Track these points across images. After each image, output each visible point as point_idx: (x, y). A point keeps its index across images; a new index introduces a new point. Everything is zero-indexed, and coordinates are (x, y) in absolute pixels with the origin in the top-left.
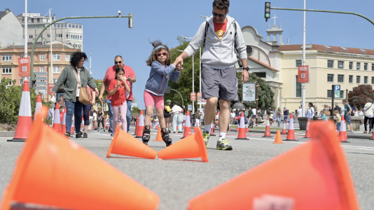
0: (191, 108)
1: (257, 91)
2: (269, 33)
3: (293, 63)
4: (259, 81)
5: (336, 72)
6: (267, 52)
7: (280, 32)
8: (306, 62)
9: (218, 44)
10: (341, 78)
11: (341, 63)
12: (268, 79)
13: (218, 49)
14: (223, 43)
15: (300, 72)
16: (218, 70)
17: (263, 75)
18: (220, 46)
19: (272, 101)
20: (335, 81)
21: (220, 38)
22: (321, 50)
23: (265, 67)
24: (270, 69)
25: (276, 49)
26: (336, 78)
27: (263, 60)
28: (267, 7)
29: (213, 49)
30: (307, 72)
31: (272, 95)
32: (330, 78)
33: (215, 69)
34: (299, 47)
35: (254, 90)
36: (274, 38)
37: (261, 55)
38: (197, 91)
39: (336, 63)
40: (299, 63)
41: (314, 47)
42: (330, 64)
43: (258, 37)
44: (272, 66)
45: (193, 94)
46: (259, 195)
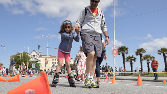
0: (19, 69)
1: (36, 65)
2: (39, 52)
3: (44, 59)
4: (36, 63)
5: (54, 61)
6: (39, 56)
7: (42, 52)
8: (47, 59)
9: (93, 20)
10: (55, 63)
11: (55, 59)
12: (39, 63)
13: (93, 24)
14: (96, 20)
15: (46, 61)
16: (93, 36)
17: (38, 62)
18: (95, 22)
19: (39, 68)
20: (54, 64)
21: (95, 17)
22: (51, 57)
23: (38, 60)
24: (39, 60)
25: (41, 56)
26: (54, 63)
27: (38, 58)
28: (39, 46)
29: (90, 23)
30: (47, 61)
31: (39, 66)
32: (53, 63)
33: (91, 36)
34: (46, 56)
35: (35, 65)
36: (40, 53)
37: (37, 57)
38: (21, 65)
39: (54, 60)
40: (46, 59)
41: (50, 56)
42: (53, 60)
43: (37, 53)
44: (40, 60)
45: (20, 66)
46: (27, 89)
